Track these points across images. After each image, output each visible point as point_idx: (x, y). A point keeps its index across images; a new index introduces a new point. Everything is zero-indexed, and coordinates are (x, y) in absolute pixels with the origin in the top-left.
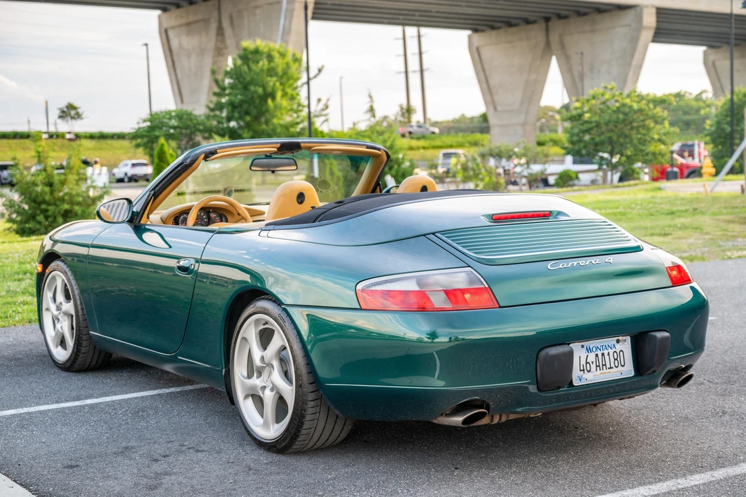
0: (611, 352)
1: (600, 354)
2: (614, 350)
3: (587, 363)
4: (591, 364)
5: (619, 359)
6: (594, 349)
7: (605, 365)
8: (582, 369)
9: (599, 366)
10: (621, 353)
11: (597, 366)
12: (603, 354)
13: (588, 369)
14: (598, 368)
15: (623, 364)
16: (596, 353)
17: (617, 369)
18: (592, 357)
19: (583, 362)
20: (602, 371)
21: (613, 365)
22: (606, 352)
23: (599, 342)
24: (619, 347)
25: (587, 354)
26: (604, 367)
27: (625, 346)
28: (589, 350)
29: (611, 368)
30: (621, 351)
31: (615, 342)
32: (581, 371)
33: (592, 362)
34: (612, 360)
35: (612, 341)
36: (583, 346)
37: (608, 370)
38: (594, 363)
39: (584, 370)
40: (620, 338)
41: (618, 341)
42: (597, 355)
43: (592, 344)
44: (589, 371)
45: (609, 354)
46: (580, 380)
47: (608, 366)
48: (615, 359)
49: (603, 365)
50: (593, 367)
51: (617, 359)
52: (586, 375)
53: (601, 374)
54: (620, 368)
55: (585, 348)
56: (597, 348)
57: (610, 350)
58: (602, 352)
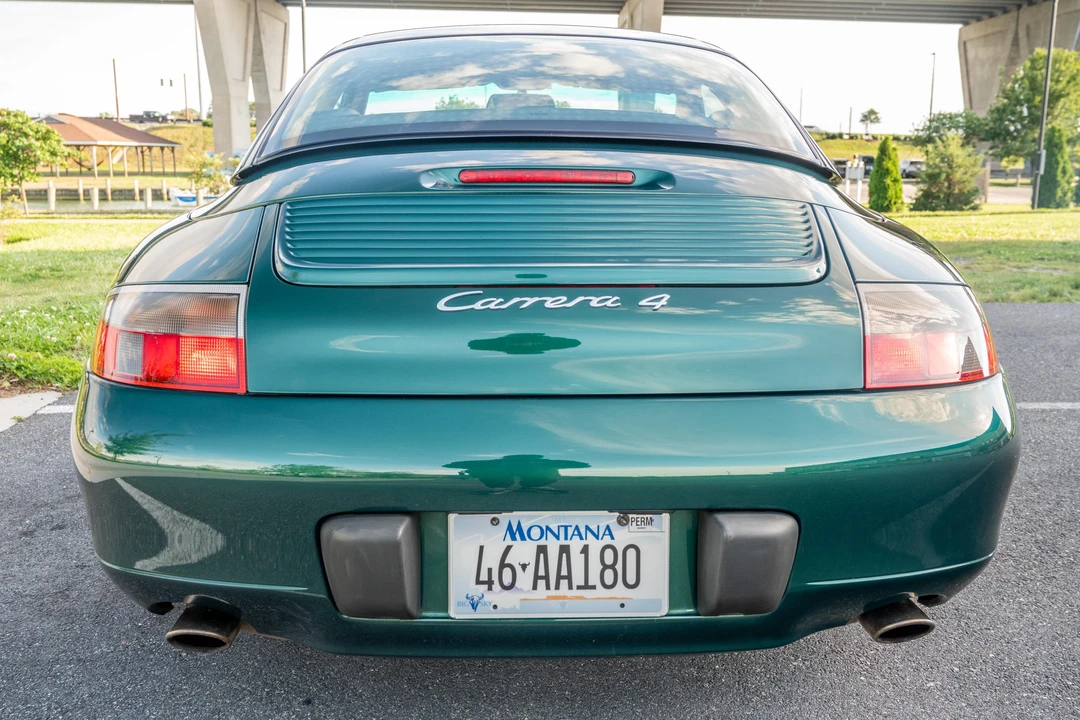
0: (595, 547)
1: (553, 546)
2: (607, 540)
3: (503, 565)
4: (519, 569)
5: (619, 567)
6: (536, 533)
7: (569, 577)
8: (484, 577)
9: (546, 578)
10: (631, 553)
11: (537, 577)
12: (565, 549)
13: (507, 580)
14: (541, 583)
15: (631, 580)
16: (542, 542)
17: (607, 593)
18: (523, 552)
19: (492, 560)
20: (553, 592)
21: (594, 579)
22: (576, 545)
23: (555, 517)
24: (623, 536)
25: (509, 541)
26: (564, 583)
27: (648, 535)
28: (516, 532)
29: (586, 586)
30: (632, 546)
31: (613, 522)
32: (478, 582)
33: (524, 567)
34: (596, 566)
35: (603, 518)
36: (495, 522)
37: (575, 592)
38: (531, 569)
39: (490, 583)
40: (633, 515)
41: (623, 521)
42: (542, 550)
43: (527, 518)
44: (508, 588)
45: (585, 550)
46: (474, 607)
47: (578, 579)
48: (605, 567)
49: (559, 577)
50: (525, 579)
51: (613, 567)
52: (497, 596)
53: (549, 598)
54: (620, 590)
55: (504, 525)
56: (545, 531)
57: (591, 540)
58: (562, 542)
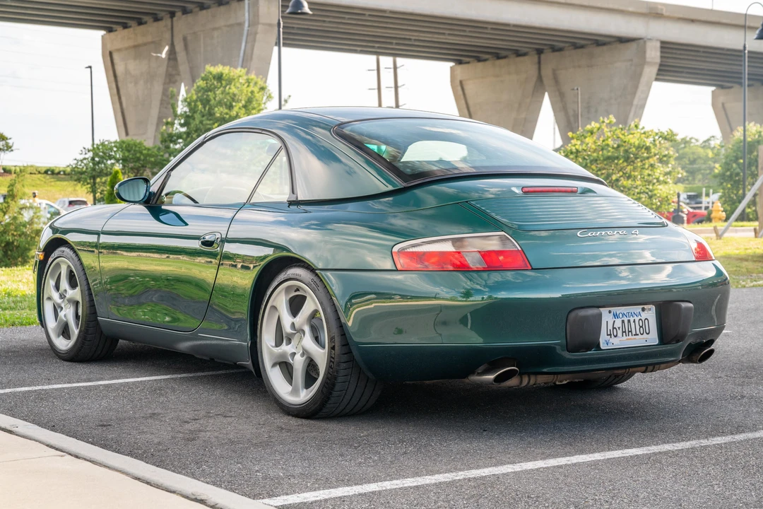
0: (637, 319)
1: (626, 320)
2: (640, 317)
3: (614, 328)
5: (644, 327)
6: (621, 315)
7: (631, 331)
9: (625, 332)
10: (646, 321)
11: (623, 332)
12: (629, 321)
13: (615, 334)
14: (624, 334)
15: (648, 332)
16: (623, 319)
17: (642, 336)
18: (618, 323)
19: (610, 327)
20: (628, 337)
21: (638, 332)
22: (632, 319)
23: (626, 309)
24: (644, 315)
25: (614, 319)
26: (630, 334)
27: (650, 315)
28: (616, 316)
29: (636, 334)
30: (646, 319)
31: (640, 310)
32: (608, 334)
33: (619, 328)
34: (638, 327)
35: (638, 309)
36: (610, 312)
37: (634, 337)
38: (621, 329)
39: (610, 335)
40: (645, 307)
41: (643, 310)
42: (623, 321)
43: (618, 310)
44: (615, 336)
45: (634, 321)
46: (607, 344)
47: (634, 333)
48: (640, 327)
49: (629, 332)
50: (620, 333)
51: (642, 327)
52: (613, 340)
53: (627, 339)
54: (645, 335)
55: (612, 313)
56: (623, 315)
57: (635, 318)
58: (628, 318)
